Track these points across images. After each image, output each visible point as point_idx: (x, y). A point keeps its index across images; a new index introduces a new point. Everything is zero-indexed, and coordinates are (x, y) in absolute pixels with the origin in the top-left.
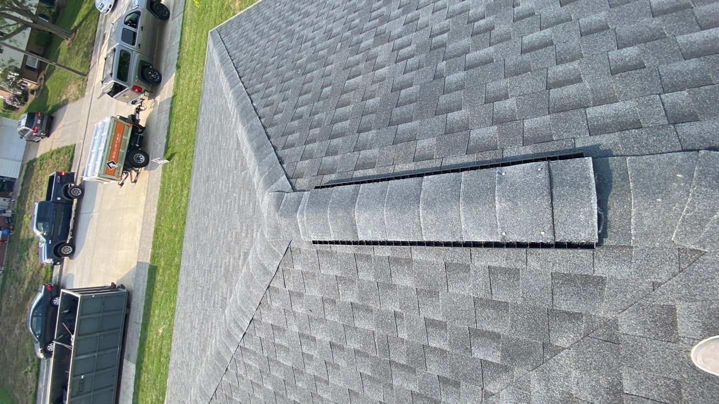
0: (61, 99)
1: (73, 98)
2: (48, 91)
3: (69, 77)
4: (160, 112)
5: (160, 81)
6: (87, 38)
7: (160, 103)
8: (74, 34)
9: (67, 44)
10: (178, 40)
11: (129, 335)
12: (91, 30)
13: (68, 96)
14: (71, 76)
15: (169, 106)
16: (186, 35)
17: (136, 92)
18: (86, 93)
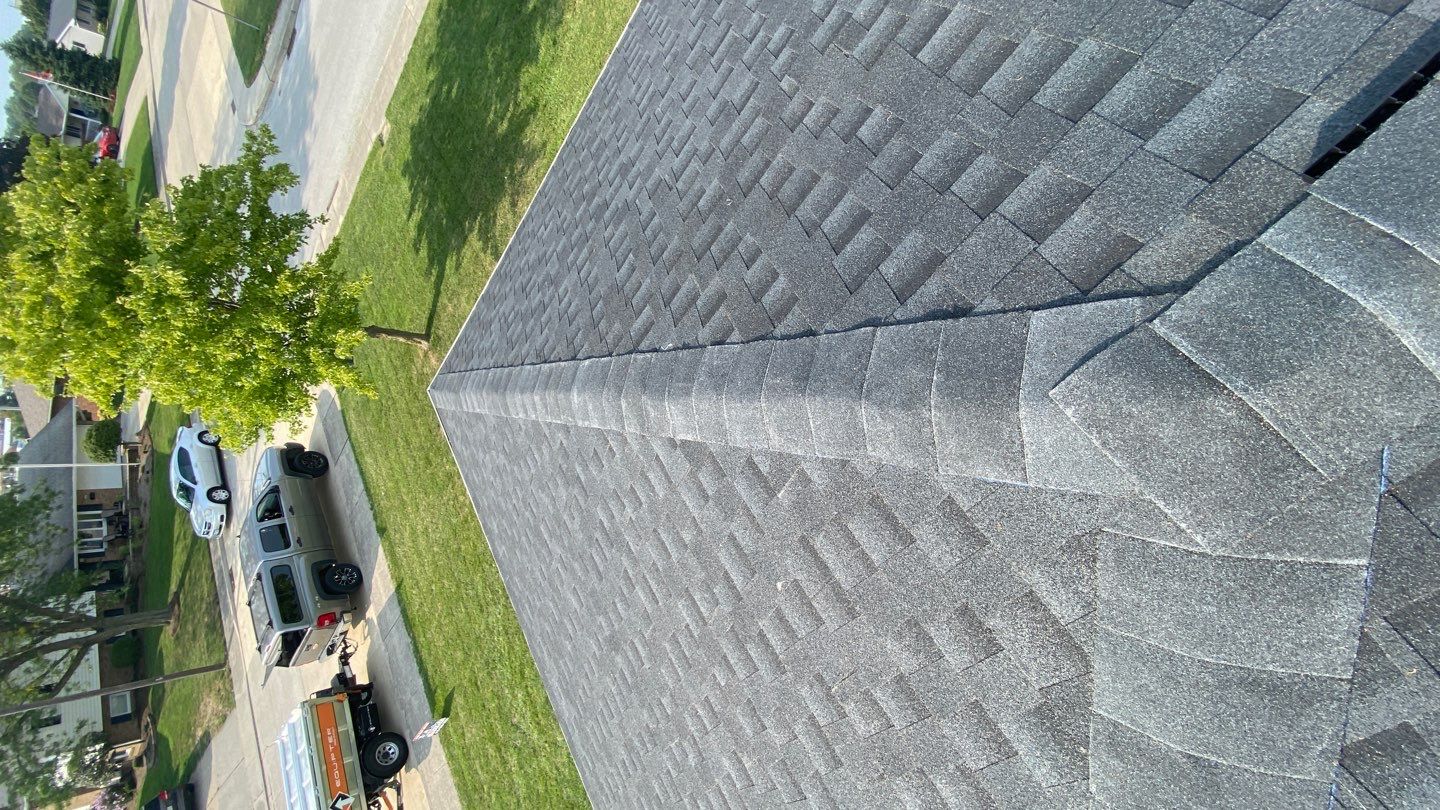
0: (194, 740)
1: (217, 722)
2: (166, 740)
3: (196, 687)
4: (385, 634)
5: (360, 579)
6: (202, 599)
7: (379, 617)
8: (176, 607)
9: (171, 632)
10: (361, 486)
12: (204, 580)
13: (205, 725)
14: (198, 684)
15: (397, 611)
16: (371, 471)
17: (328, 627)
18: (237, 697)
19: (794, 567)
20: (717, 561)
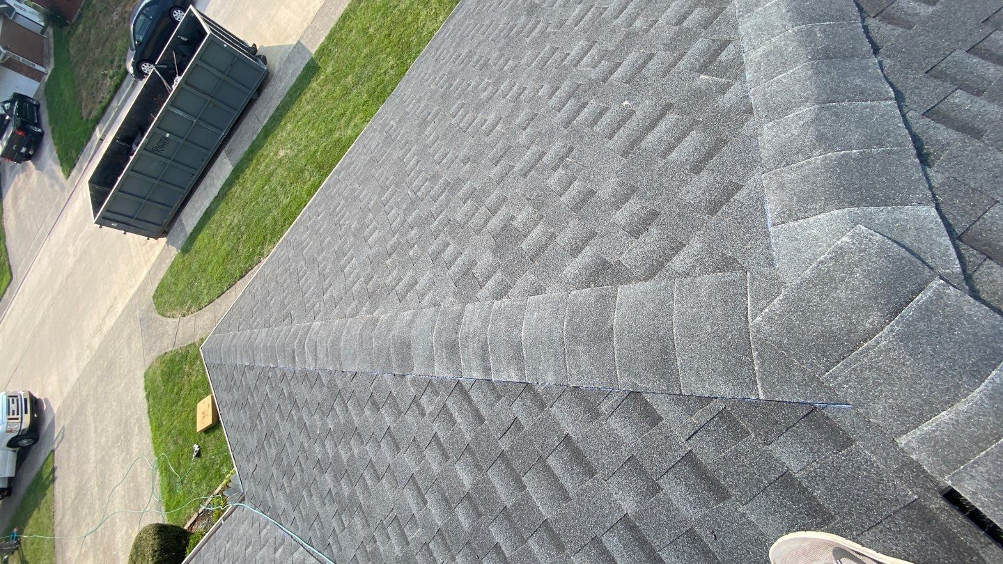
11: (243, 127)
19: (644, 107)
20: (627, 54)
